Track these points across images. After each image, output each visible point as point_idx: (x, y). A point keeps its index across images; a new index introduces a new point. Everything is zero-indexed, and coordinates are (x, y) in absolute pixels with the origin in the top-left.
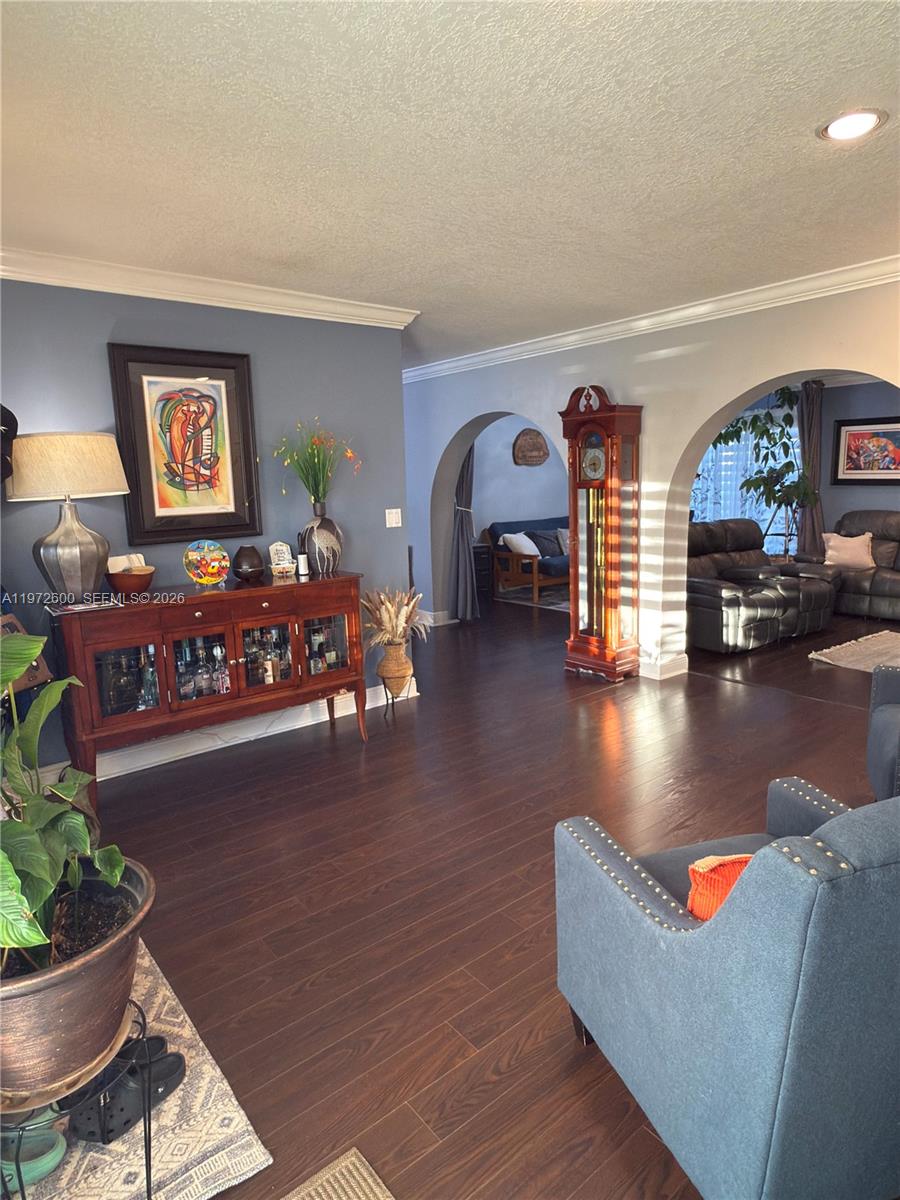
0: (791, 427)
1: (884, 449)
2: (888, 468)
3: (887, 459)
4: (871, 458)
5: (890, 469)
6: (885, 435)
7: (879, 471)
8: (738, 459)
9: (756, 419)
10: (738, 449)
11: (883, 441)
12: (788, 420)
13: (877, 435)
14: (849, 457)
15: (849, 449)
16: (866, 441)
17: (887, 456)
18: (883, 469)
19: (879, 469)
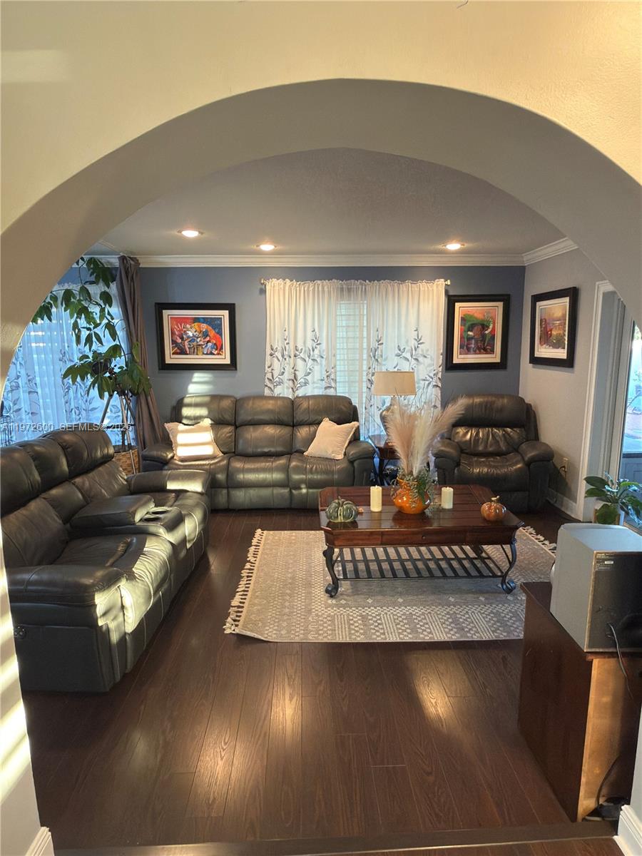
0: (110, 306)
1: (205, 335)
2: (212, 354)
3: (210, 344)
4: (195, 343)
5: (214, 354)
6: (205, 320)
7: (204, 356)
8: (51, 340)
9: (68, 295)
10: (50, 328)
11: (204, 327)
12: (107, 298)
13: (196, 320)
14: (174, 342)
15: (173, 333)
16: (188, 326)
17: (208, 342)
18: (207, 354)
19: (203, 354)
